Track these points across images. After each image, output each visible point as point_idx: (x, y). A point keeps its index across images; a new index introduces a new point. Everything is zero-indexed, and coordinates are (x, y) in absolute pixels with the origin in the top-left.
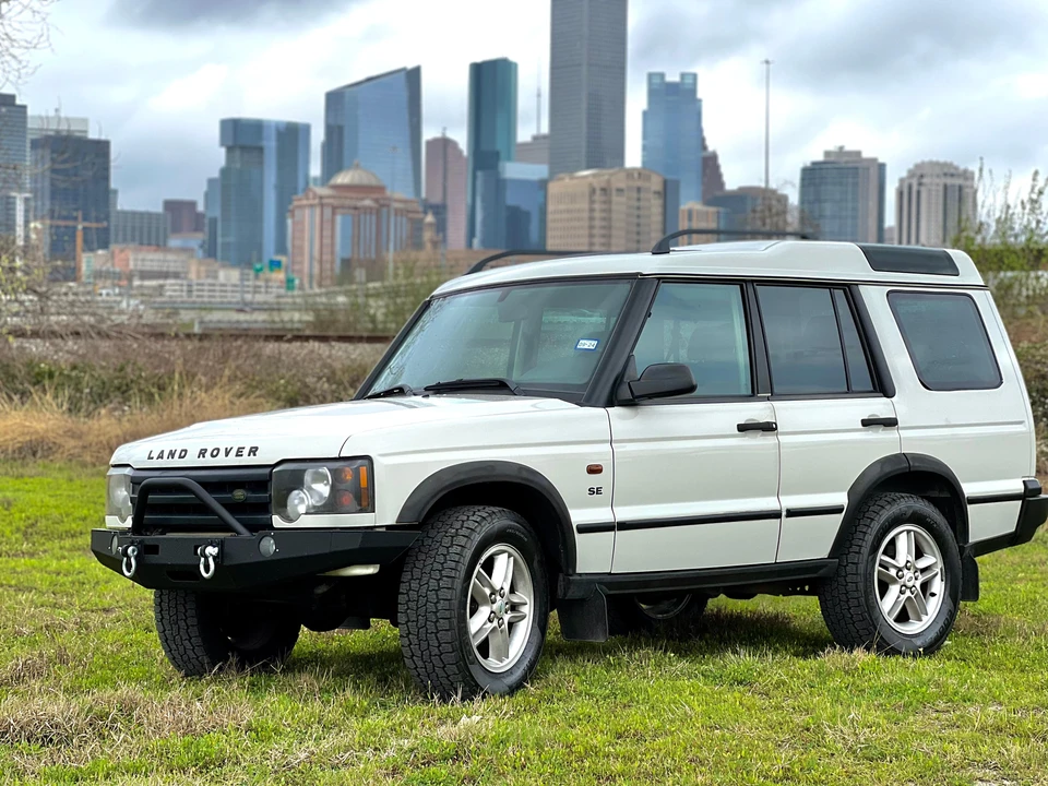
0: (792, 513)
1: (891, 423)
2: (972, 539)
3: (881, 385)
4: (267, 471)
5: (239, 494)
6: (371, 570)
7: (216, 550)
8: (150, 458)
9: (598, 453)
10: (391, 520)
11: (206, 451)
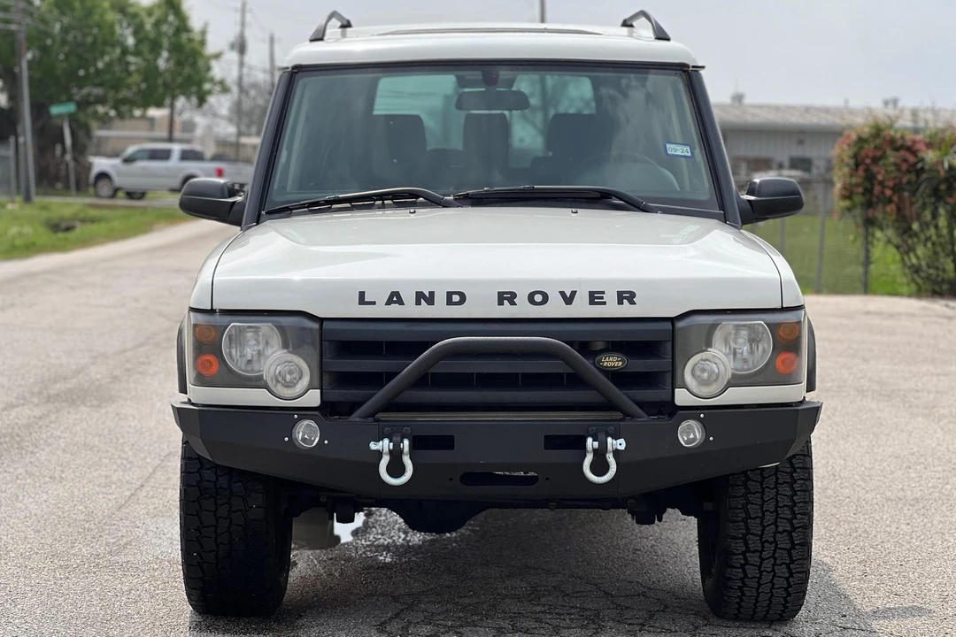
5: (612, 360)
8: (363, 303)
11: (513, 295)
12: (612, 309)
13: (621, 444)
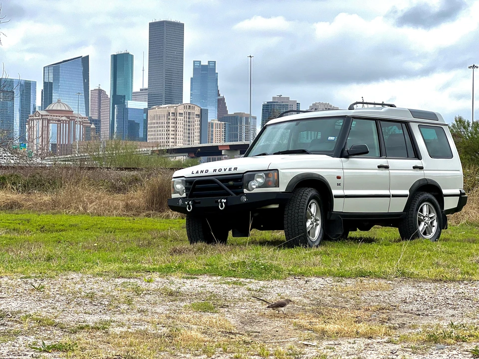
0: (394, 196)
1: (421, 168)
2: (445, 208)
3: (417, 156)
4: (242, 175)
5: (231, 183)
6: (277, 206)
7: (225, 200)
8: (192, 173)
9: (339, 172)
10: (284, 190)
11: (216, 170)
12: (233, 172)
13: (225, 201)
